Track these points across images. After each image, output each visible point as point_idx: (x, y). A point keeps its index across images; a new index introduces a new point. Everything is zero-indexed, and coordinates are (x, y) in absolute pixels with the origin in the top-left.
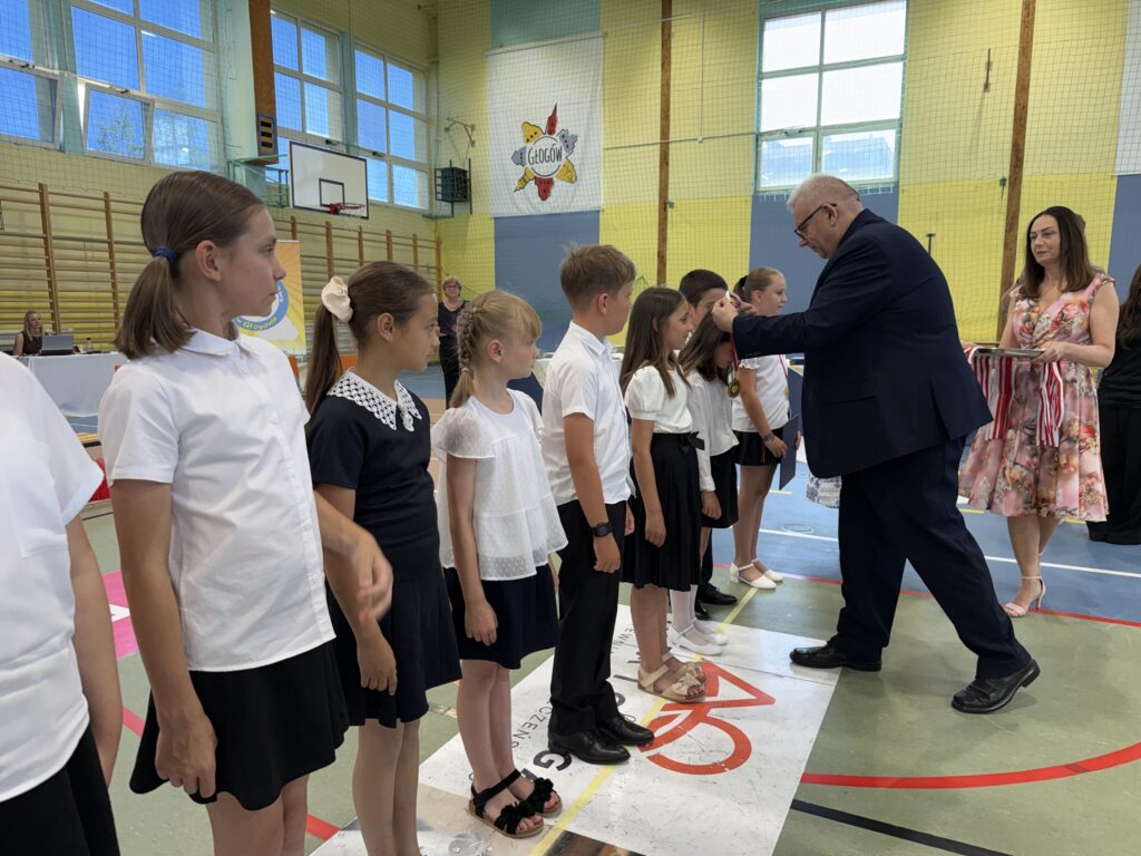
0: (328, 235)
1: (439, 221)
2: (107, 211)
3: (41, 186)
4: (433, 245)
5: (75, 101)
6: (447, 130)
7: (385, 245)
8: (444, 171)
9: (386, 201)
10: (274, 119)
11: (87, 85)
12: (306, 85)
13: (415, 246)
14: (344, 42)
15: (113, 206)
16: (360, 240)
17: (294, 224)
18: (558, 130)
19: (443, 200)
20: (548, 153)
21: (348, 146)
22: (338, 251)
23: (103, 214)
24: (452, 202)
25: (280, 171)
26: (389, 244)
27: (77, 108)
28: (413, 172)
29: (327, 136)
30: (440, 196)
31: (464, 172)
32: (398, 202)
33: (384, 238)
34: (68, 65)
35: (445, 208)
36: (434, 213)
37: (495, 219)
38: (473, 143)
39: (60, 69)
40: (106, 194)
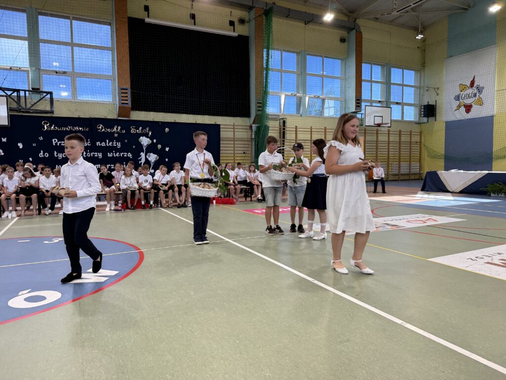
0: (377, 133)
1: (422, 125)
2: (311, 132)
3: (296, 126)
4: (419, 134)
5: (305, 102)
6: (427, 90)
7: (398, 135)
8: (424, 106)
9: (400, 119)
10: (361, 98)
11: (309, 97)
12: (374, 84)
13: (411, 135)
14: (387, 67)
15: (313, 130)
16: (389, 134)
17: (365, 131)
18: (475, 86)
19: (424, 117)
20: (470, 95)
21: (387, 102)
22: (381, 138)
23: (310, 133)
24: (428, 117)
25: (362, 114)
26: (400, 135)
27: (305, 104)
28: (413, 108)
29: (380, 100)
30: (422, 115)
31: (433, 106)
32: (405, 119)
33: (398, 133)
34: (305, 92)
35: (425, 119)
36: (421, 121)
37: (446, 122)
38: (438, 94)
39: (303, 94)
40: (311, 127)
